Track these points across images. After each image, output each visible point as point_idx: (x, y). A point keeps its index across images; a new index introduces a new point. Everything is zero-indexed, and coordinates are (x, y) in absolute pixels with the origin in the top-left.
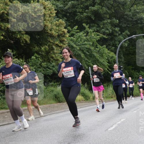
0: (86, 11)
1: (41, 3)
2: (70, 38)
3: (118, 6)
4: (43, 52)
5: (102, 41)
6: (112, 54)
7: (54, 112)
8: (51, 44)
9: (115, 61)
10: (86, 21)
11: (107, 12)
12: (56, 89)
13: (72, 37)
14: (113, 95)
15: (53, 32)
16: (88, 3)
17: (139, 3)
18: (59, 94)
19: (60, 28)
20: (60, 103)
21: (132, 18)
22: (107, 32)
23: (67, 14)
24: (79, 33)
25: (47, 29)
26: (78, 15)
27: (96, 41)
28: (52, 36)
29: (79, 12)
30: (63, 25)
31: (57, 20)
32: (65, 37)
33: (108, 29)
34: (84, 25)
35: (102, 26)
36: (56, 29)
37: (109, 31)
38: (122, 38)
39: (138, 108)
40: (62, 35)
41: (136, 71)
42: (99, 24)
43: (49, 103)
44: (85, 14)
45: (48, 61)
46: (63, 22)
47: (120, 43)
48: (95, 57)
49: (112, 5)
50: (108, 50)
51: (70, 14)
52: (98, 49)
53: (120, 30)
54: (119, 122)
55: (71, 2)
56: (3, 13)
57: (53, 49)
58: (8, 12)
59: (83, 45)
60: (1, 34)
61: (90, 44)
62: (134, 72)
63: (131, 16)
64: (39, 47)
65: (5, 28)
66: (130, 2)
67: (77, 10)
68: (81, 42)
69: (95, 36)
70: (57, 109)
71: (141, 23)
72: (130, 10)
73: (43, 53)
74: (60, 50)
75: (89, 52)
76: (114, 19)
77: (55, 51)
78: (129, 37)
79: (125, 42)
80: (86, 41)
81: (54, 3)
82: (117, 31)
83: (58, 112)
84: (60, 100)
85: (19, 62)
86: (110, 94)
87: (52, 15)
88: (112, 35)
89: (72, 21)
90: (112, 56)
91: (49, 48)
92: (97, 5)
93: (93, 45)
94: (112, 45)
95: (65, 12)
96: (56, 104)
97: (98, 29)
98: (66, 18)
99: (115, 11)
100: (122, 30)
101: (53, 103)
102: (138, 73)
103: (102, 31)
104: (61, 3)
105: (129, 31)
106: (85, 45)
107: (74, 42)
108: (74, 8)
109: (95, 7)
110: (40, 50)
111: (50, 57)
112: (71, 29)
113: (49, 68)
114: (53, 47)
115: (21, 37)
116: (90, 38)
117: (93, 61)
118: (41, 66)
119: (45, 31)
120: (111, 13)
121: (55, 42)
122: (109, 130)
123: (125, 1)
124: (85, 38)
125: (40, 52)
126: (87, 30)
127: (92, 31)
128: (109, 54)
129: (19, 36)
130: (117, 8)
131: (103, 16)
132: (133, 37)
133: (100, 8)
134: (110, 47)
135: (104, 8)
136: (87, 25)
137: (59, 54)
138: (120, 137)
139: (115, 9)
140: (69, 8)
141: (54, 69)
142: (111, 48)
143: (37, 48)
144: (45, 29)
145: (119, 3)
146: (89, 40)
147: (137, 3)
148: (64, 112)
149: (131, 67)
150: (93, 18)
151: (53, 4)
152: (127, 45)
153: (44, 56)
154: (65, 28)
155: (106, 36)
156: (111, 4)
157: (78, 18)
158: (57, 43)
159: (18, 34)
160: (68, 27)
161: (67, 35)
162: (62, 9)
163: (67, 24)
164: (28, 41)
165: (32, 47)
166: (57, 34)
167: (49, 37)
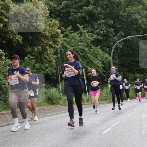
0: (80, 11)
1: (34, 2)
2: (63, 38)
3: (113, 6)
4: (36, 52)
5: (96, 42)
6: (106, 55)
7: (47, 114)
8: (45, 45)
9: (110, 62)
10: (80, 21)
11: (102, 12)
12: (49, 91)
13: (66, 38)
14: (108, 98)
15: (47, 33)
16: (82, 3)
17: (134, 4)
18: (52, 96)
19: (53, 28)
20: (53, 105)
21: (127, 19)
22: (101, 32)
23: (61, 14)
24: (73, 34)
26: (72, 15)
27: (90, 42)
28: (45, 36)
29: (73, 12)
31: (50, 21)
32: (58, 37)
33: (102, 30)
34: (78, 25)
35: (96, 27)
36: (49, 29)
37: (104, 32)
38: (117, 39)
39: (133, 111)
40: (55, 36)
41: (131, 73)
42: (93, 25)
43: (41, 105)
44: (79, 14)
45: (41, 62)
46: (57, 22)
47: (115, 44)
48: (89, 58)
49: (107, 5)
50: (103, 51)
51: (63, 14)
52: (92, 50)
53: (114, 31)
54: (113, 125)
55: (64, 2)
57: (46, 50)
59: (77, 45)
61: (84, 45)
62: (129, 74)
63: (126, 17)
64: (32, 47)
66: (125, 2)
67: (71, 10)
68: (75, 43)
69: (89, 37)
70: (51, 111)
71: (136, 24)
72: (125, 10)
73: (36, 54)
74: (54, 51)
75: (83, 53)
76: (109, 20)
77: (49, 52)
78: (123, 38)
79: (119, 43)
80: (80, 42)
81: (48, 2)
82: (111, 32)
83: (51, 114)
84: (53, 102)
85: (12, 63)
86: (104, 97)
87: (45, 15)
88: (106, 36)
89: (66, 21)
90: (107, 58)
91: (43, 49)
92: (92, 5)
93: (87, 46)
94: (106, 46)
95: (58, 12)
96: (50, 106)
97: (92, 29)
98: (59, 19)
99: (109, 11)
100: (117, 31)
101: (46, 106)
102: (133, 75)
103: (97, 32)
104: (55, 2)
105: (124, 32)
106: (79, 45)
107: (68, 42)
108: (68, 7)
109: (89, 7)
110: (33, 51)
111: (43, 58)
112: (64, 30)
113: (42, 70)
114: (47, 47)
115: (13, 37)
116: (84, 38)
117: (87, 62)
118: (34, 67)
120: (106, 13)
121: (49, 43)
122: (103, 133)
123: (119, 1)
124: (79, 38)
126: (81, 31)
127: (86, 31)
128: (103, 56)
129: (11, 37)
130: (112, 8)
131: (97, 16)
132: (128, 38)
133: (94, 8)
134: (105, 48)
135: (98, 8)
136: (81, 25)
137: (53, 55)
138: (115, 141)
139: (110, 9)
140: (63, 8)
141: (47, 70)
142: (106, 50)
143: (30, 49)
145: (114, 3)
146: (83, 40)
147: (132, 3)
148: (57, 115)
149: (125, 69)
150: (87, 19)
151: (46, 4)
152: (121, 46)
153: (37, 57)
154: (59, 28)
155: (101, 37)
156: (105, 5)
157: (72, 19)
158: (50, 44)
159: (10, 34)
160: (62, 28)
161: (61, 36)
162: (56, 8)
163: (60, 25)
164: (21, 42)
165: (25, 48)
166: (51, 34)
167: (42, 38)
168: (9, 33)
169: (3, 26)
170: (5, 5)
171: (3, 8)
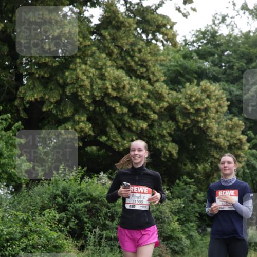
1: (204, 87)
2: (249, 151)
4: (201, 173)
8: (216, 161)
13: (254, 150)
15: (221, 140)
19: (233, 132)
25: (210, 134)
28: (218, 147)
30: (240, 128)
31: (229, 119)
32: (241, 149)
36: (226, 134)
40: (236, 146)
46: (240, 122)
56: (137, 103)
57: (218, 170)
58: (145, 102)
60: (130, 138)
64: (194, 164)
65: (137, 129)
73: (199, 176)
81: (227, 87)
87: (221, 110)
91: (212, 167)
104: (239, 87)
110: (194, 170)
112: (253, 135)
115: (163, 147)
118: (195, 198)
119: (207, 138)
125: (195, 174)
129: (160, 145)
143: (189, 167)
144: (208, 133)
151: (223, 89)
153: (201, 181)
154: (243, 133)
159: (158, 140)
160: (249, 132)
161: (247, 146)
162: (241, 98)
163: (246, 126)
164: (175, 155)
165: (182, 164)
166: (228, 144)
167: (213, 149)
168: (158, 138)
169: (149, 126)
170: (154, 92)
171: (151, 96)
